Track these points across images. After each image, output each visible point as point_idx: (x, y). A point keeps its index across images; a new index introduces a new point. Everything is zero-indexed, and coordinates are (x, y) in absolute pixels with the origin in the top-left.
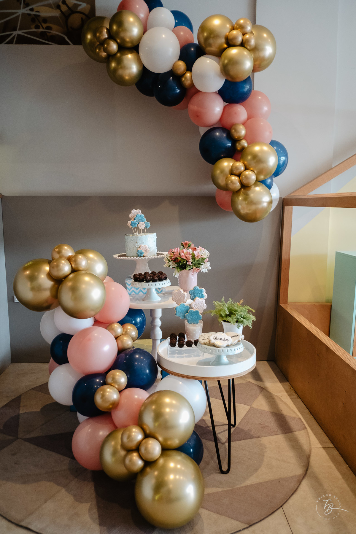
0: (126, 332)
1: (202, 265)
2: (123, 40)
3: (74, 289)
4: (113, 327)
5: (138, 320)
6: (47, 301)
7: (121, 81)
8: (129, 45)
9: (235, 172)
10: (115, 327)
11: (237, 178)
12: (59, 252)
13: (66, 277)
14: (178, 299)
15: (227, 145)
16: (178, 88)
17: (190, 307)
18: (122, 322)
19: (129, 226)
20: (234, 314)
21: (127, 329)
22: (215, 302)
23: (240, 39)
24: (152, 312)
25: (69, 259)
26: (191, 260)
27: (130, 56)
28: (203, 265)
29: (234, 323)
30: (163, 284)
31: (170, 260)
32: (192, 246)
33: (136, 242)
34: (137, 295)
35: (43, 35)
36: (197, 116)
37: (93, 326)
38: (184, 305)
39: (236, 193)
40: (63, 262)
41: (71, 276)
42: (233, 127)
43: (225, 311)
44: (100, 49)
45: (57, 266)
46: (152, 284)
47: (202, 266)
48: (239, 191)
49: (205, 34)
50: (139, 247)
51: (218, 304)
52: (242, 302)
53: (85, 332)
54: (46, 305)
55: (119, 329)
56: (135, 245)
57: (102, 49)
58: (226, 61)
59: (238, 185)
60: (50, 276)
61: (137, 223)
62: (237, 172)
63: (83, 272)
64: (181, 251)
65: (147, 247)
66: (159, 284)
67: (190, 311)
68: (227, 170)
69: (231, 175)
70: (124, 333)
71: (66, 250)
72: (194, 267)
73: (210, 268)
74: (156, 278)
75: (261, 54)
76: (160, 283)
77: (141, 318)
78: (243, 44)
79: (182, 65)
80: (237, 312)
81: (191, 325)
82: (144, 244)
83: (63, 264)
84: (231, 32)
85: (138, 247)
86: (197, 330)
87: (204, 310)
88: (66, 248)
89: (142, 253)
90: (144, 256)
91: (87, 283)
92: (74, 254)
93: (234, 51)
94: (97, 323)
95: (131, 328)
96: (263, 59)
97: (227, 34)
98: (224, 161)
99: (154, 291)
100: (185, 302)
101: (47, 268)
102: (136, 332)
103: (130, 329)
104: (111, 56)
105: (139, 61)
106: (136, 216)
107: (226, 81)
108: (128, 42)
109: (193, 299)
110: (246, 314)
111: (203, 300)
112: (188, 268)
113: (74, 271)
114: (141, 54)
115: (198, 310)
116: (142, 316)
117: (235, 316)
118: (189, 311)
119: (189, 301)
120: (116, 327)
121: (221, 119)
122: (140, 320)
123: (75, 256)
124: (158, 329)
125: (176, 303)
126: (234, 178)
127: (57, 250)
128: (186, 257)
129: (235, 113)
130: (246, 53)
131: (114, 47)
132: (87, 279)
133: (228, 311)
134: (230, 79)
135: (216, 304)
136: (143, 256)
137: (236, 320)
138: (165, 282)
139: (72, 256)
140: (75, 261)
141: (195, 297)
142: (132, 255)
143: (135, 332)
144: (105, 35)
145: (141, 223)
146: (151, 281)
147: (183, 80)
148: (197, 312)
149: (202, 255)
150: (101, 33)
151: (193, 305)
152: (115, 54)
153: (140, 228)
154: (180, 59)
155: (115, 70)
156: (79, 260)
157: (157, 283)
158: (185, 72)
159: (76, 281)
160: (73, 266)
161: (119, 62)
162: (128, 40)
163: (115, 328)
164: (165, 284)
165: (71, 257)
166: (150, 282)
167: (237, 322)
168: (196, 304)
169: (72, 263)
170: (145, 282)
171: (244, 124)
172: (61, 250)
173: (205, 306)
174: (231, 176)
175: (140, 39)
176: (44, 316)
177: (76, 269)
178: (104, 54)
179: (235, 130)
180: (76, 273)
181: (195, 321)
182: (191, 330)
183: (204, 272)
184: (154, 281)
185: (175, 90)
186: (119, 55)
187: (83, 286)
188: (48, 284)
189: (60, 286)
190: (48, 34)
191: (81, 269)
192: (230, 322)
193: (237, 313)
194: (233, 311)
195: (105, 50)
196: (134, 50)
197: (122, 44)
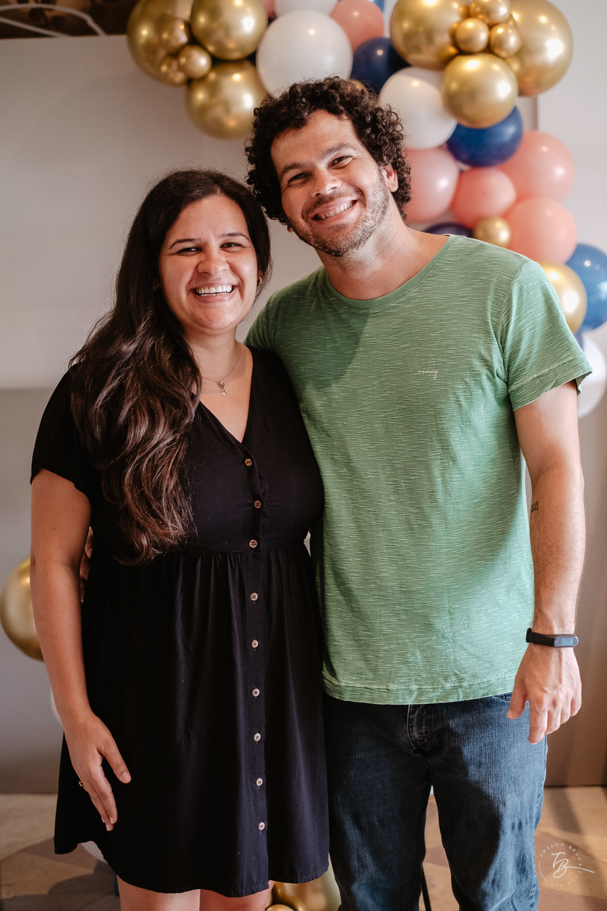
2: (220, 46)
7: (218, 132)
8: (236, 55)
23: (483, 38)
27: (237, 77)
42: (481, 224)
44: (170, 66)
49: (406, 25)
57: (175, 66)
58: (454, 86)
75: (538, 60)
78: (490, 49)
84: (462, 25)
93: (471, 65)
96: (544, 69)
97: (455, 26)
104: (191, 82)
105: (258, 84)
107: (459, 127)
108: (234, 50)
114: (262, 70)
121: (453, 205)
129: (484, 193)
130: (496, 67)
131: (202, 61)
134: (465, 123)
144: (181, 37)
150: (171, 31)
152: (204, 78)
154: (354, 76)
161: (214, 89)
162: (232, 45)
171: (506, 216)
178: (179, 77)
186: (212, 76)
190: (47, 14)
195: (181, 68)
196: (247, 64)
197: (219, 55)
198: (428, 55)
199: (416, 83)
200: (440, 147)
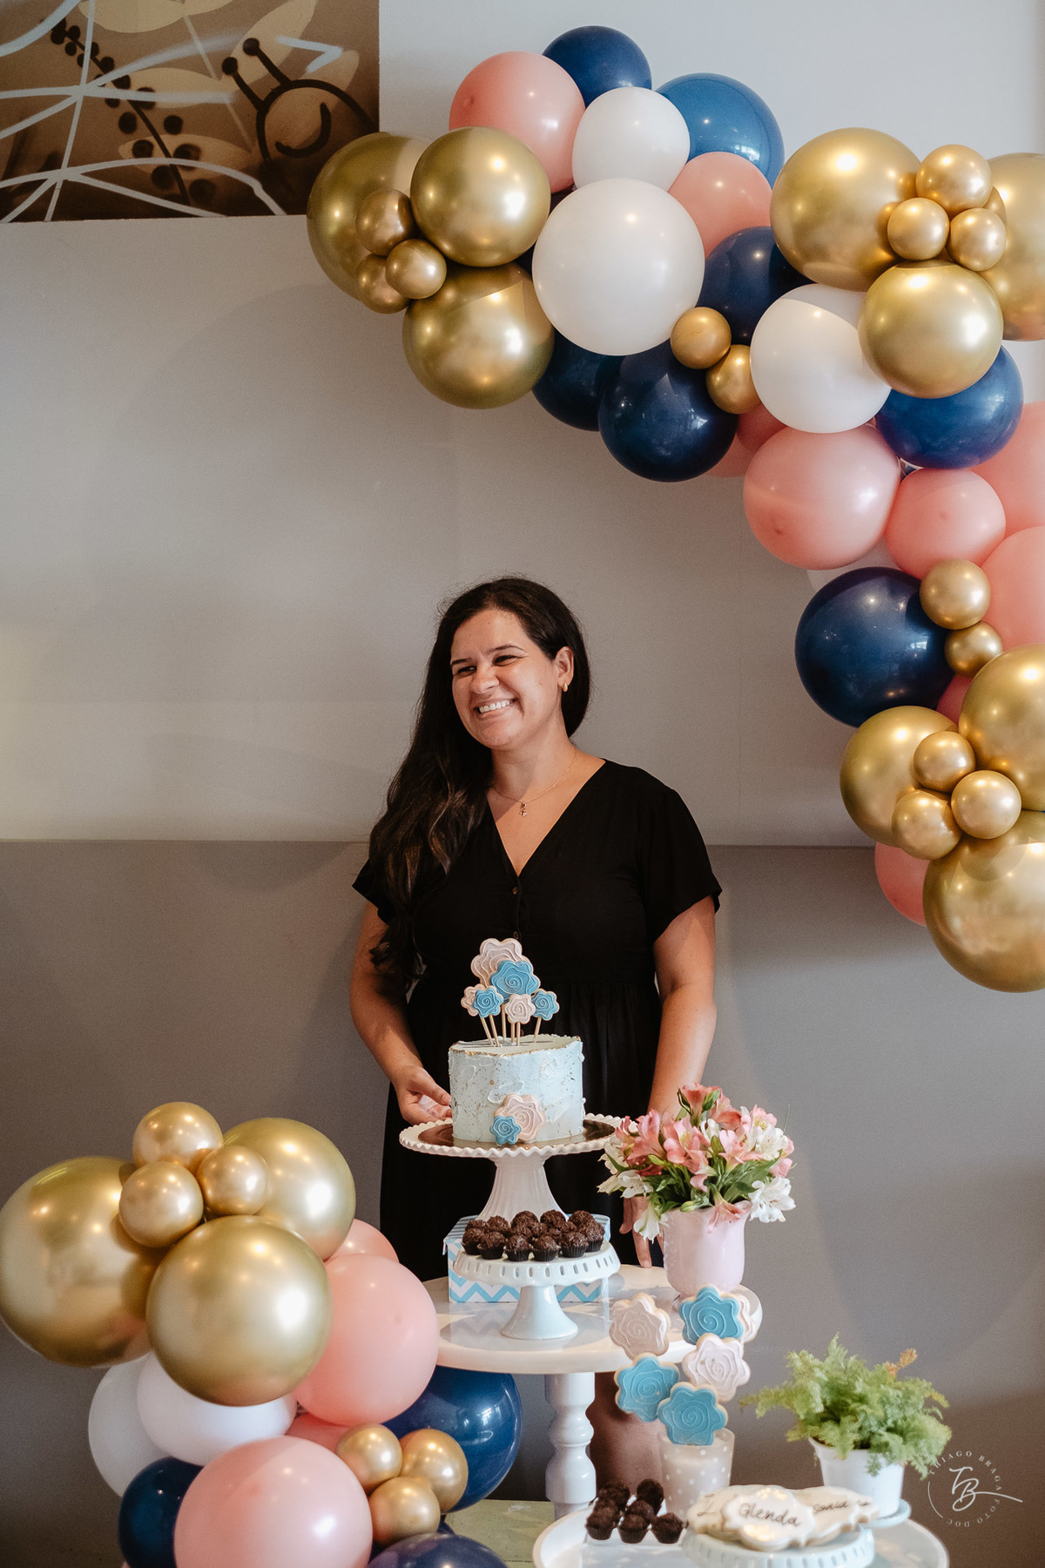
0: (417, 1465)
1: (753, 1190)
2: (462, 242)
3: (207, 1287)
4: (361, 1442)
5: (486, 1414)
6: (109, 1325)
7: (462, 394)
8: (494, 258)
9: (930, 777)
10: (368, 1441)
11: (939, 804)
12: (162, 1136)
13: (181, 1237)
14: (634, 1336)
15: (913, 646)
16: (697, 413)
17: (680, 1374)
18: (403, 1426)
19: (466, 1010)
20: (854, 1413)
21: (422, 1453)
22: (795, 1356)
23: (937, 232)
24: (549, 1384)
25: (196, 1168)
26: (705, 1170)
27: (496, 298)
28: (758, 1193)
29: (844, 1450)
30: (581, 1268)
31: (626, 1165)
32: (724, 1104)
33: (492, 1082)
34: (493, 1308)
35: (163, 180)
36: (779, 532)
37: (286, 1434)
38: (654, 1366)
39: (942, 863)
40: (172, 1178)
41: (200, 1234)
42: (933, 576)
43: (808, 1397)
44: (374, 276)
45: (149, 1194)
46: (531, 1270)
47: (756, 1197)
48: (949, 858)
49: (800, 207)
50: (503, 1105)
51: (805, 1363)
52: (909, 1357)
53: (249, 1454)
54: (105, 1342)
55: (383, 1451)
56: (484, 1093)
57: (383, 276)
58: (882, 320)
59: (943, 837)
60: (123, 1232)
61: (501, 998)
62: (938, 777)
63: (249, 1220)
64: (666, 1132)
65: (536, 1102)
66: (562, 1269)
67: (675, 1392)
68: (904, 762)
69: (917, 788)
70: (407, 1468)
71: (188, 1127)
72: (720, 1200)
73: (791, 1205)
74: (552, 1245)
76: (569, 1264)
77: (498, 1409)
78: (948, 255)
79: (708, 329)
80: (867, 1403)
81: (677, 1449)
82: (523, 1091)
83: (172, 1187)
84: (900, 207)
85: (500, 1102)
86: (703, 1473)
87: (739, 1388)
88: (188, 1118)
89: (511, 1129)
90: (521, 1143)
91: (261, 1267)
92: (220, 1145)
93: (915, 283)
94: (304, 1422)
95: (441, 1450)
97: (888, 209)
98: (898, 719)
99: (548, 1297)
100: (661, 1349)
101: (113, 1195)
102: (458, 1466)
103: (434, 1454)
104: (412, 304)
105: (533, 311)
106: (499, 970)
107: (894, 394)
108: (491, 249)
109: (694, 1340)
110: (910, 1412)
111: (736, 1347)
112: (690, 1206)
113: (211, 1213)
114: (540, 287)
115: (713, 1389)
116: (504, 1399)
117: (856, 1421)
118: (672, 1390)
119: (678, 1350)
120: (375, 1443)
121: (886, 534)
122: (495, 1415)
123: (222, 1155)
124: (579, 1458)
125: (627, 1354)
126: (928, 805)
127: (156, 1126)
128: (686, 1156)
129: (944, 516)
130: (961, 285)
131: (427, 270)
132: (259, 1248)
133: (819, 1400)
134: (905, 390)
135: (799, 1364)
136: (516, 1140)
137: (856, 1437)
138: (589, 1259)
139: (209, 1151)
140: (219, 1175)
141: (702, 1332)
142: (473, 1134)
143: (454, 1469)
144: (394, 225)
145: (516, 997)
146: (531, 1256)
147: (716, 384)
148: (705, 1398)
149: (754, 1149)
150: (378, 215)
151: (690, 1368)
152: (434, 298)
153: (512, 1020)
154: (706, 300)
155: (435, 353)
156: (233, 1170)
157: (557, 1264)
158: (725, 352)
159: (217, 1253)
160: (209, 1192)
161: (453, 319)
162: (485, 241)
163: (370, 1447)
164: (586, 1270)
165: (208, 1157)
166: (527, 1259)
167: (864, 1445)
168: (703, 1363)
169: (205, 1181)
170: (506, 1260)
171: (982, 561)
172: (171, 1127)
173: (744, 1373)
174: (918, 792)
175: (537, 228)
176: (106, 1383)
177: (221, 1206)
178: (389, 295)
179: (943, 590)
180: (219, 1222)
181: (696, 1433)
182: (679, 1471)
183: (768, 1221)
184: (543, 1256)
185: (686, 420)
186: (450, 295)
187: (244, 1278)
188: (119, 1260)
189: (158, 1271)
190: (184, 175)
191: (240, 1206)
192: (830, 1445)
193: (864, 1407)
194: (850, 1401)
195: (394, 282)
196: (516, 274)
197: (462, 259)
198: (841, 264)
199: (818, 313)
200: (864, 428)
